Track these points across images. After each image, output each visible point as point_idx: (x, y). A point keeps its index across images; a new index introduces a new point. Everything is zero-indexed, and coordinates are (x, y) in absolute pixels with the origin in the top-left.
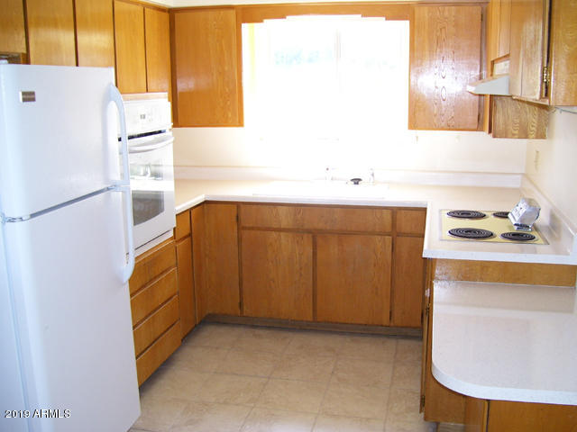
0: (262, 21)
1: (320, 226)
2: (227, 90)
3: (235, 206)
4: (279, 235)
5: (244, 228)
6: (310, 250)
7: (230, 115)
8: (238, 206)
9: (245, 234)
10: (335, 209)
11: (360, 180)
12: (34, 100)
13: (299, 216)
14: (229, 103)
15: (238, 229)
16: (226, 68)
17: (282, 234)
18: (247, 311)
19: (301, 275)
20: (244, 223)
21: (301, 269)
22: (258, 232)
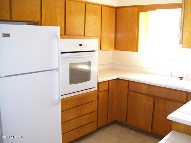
0: (147, 12)
1: (158, 95)
2: (133, 37)
3: (128, 82)
4: (142, 96)
5: (130, 91)
6: (152, 104)
7: (133, 47)
8: (129, 82)
9: (130, 93)
10: (164, 89)
11: (183, 78)
12: (9, 36)
13: (150, 90)
14: (133, 43)
15: (128, 91)
16: (133, 29)
17: (143, 95)
18: (128, 123)
19: (148, 113)
20: (130, 89)
21: (148, 111)
22: (135, 93)
